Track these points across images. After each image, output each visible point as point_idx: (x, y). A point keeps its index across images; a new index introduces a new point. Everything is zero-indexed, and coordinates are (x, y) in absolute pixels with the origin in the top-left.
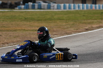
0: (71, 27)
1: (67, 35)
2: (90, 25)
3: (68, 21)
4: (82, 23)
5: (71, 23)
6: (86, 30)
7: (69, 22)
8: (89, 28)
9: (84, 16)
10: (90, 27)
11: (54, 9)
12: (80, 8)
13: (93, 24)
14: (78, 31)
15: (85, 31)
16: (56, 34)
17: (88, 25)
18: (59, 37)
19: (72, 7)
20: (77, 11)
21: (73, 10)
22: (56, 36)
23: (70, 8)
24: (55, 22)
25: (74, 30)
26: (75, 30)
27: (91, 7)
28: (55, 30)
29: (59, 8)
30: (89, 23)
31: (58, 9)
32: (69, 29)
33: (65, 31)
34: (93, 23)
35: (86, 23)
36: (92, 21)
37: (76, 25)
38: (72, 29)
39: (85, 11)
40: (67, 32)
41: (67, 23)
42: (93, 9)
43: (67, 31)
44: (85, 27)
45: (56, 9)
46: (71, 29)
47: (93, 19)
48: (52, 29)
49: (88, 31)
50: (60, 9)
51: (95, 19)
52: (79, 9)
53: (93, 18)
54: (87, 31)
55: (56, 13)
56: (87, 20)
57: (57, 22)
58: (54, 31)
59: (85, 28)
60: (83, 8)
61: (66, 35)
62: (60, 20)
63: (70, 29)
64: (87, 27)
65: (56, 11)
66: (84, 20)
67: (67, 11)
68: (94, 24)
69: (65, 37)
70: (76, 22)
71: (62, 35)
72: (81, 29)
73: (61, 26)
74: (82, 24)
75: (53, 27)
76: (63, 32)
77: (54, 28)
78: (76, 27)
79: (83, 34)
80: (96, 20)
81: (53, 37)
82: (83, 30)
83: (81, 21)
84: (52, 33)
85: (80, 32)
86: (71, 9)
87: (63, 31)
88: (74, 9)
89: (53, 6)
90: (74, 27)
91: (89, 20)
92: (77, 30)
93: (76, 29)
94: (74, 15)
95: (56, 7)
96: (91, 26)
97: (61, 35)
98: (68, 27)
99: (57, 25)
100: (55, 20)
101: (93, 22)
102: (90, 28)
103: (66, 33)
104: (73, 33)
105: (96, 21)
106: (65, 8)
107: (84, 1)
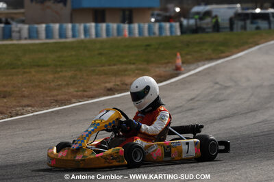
0: (67, 85)
1: (59, 106)
2: (118, 79)
3: (59, 70)
4: (97, 75)
5: (69, 74)
6: (108, 92)
7: (61, 71)
8: (115, 85)
9: (100, 54)
10: (119, 83)
11: (20, 38)
12: (90, 35)
13: (125, 75)
14: (86, 93)
15: (105, 95)
16: (29, 103)
17: (114, 78)
18: (37, 111)
19: (70, 33)
20: (82, 41)
21: (70, 40)
22: (30, 108)
23: (62, 34)
24: (24, 73)
25: (77, 91)
26: (79, 93)
27: (119, 31)
28: (26, 93)
29: (32, 34)
30: (116, 74)
31: (30, 37)
32: (63, 90)
33: (53, 96)
34: (126, 73)
35: (106, 74)
36: (124, 67)
37: (82, 80)
38: (72, 90)
39: (102, 42)
40: (59, 97)
41: (56, 75)
42: (125, 35)
43: (58, 95)
44: (106, 82)
45: (26, 39)
46: (69, 91)
47: (126, 63)
48: (17, 92)
49: (114, 94)
50: (37, 38)
51: (130, 63)
52: (88, 38)
53: (126, 60)
54: (111, 95)
55: (26, 49)
56: (109, 65)
57: (30, 72)
58: (24, 96)
59: (106, 87)
60: (97, 35)
61: (55, 106)
62: (39, 66)
63: (65, 90)
64: (109, 82)
65: (25, 45)
66: (103, 66)
67: (55, 43)
68: (129, 75)
69: (52, 112)
70: (81, 70)
71: (45, 106)
72: (95, 88)
73: (42, 84)
74: (97, 77)
75: (20, 85)
76: (49, 98)
77: (24, 89)
78: (82, 84)
79: (101, 101)
80: (134, 64)
81: (22, 111)
82: (101, 91)
83: (93, 68)
84: (19, 102)
85: (92, 97)
86: (66, 37)
87: (47, 96)
88: (74, 36)
89: (19, 32)
90: (76, 83)
91: (114, 65)
92: (85, 91)
93: (81, 89)
94: (74, 53)
95: (25, 33)
96: (121, 81)
97: (42, 107)
98: (59, 85)
99: (30, 81)
100: (24, 68)
101: (126, 70)
102: (118, 85)
103: (56, 101)
104: (74, 100)
105: (133, 66)
106: (49, 34)
107: (99, 14)
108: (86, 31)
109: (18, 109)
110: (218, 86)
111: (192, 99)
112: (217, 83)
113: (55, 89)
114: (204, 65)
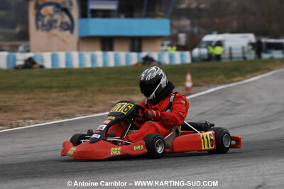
0: (73, 101)
13: (133, 94)
22: (31, 121)
26: (84, 109)
27: (128, 60)
28: (28, 108)
30: (122, 93)
33: (57, 110)
36: (131, 88)
44: (111, 100)
58: (25, 111)
61: (58, 119)
76: (51, 112)
85: (98, 112)
92: (90, 107)
93: (86, 105)
94: (79, 77)
96: (128, 98)
103: (60, 115)
107: (107, 43)
108: (93, 60)
109: (19, 121)
110: (229, 103)
111: (202, 113)
112: (229, 101)
113: (59, 105)
114: (215, 87)
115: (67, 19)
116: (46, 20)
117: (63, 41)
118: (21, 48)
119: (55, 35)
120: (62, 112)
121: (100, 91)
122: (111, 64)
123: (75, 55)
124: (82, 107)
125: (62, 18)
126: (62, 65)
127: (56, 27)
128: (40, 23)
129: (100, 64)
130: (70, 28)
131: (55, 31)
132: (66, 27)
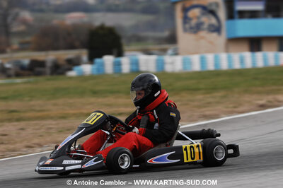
8: (267, 102)
14: (236, 110)
26: (230, 109)
59: (258, 104)
64: (262, 100)
82: (253, 108)
93: (231, 106)
96: (274, 98)
102: (270, 101)
107: (255, 44)
108: (242, 60)
113: (205, 107)
115: (213, 21)
116: (194, 22)
117: (211, 43)
118: (170, 52)
119: (203, 38)
120: (207, 113)
121: (246, 91)
122: (260, 64)
123: (223, 57)
124: (227, 108)
125: (209, 20)
126: (211, 67)
127: (203, 30)
128: (187, 26)
129: (248, 64)
130: (217, 29)
131: (203, 34)
132: (213, 29)
